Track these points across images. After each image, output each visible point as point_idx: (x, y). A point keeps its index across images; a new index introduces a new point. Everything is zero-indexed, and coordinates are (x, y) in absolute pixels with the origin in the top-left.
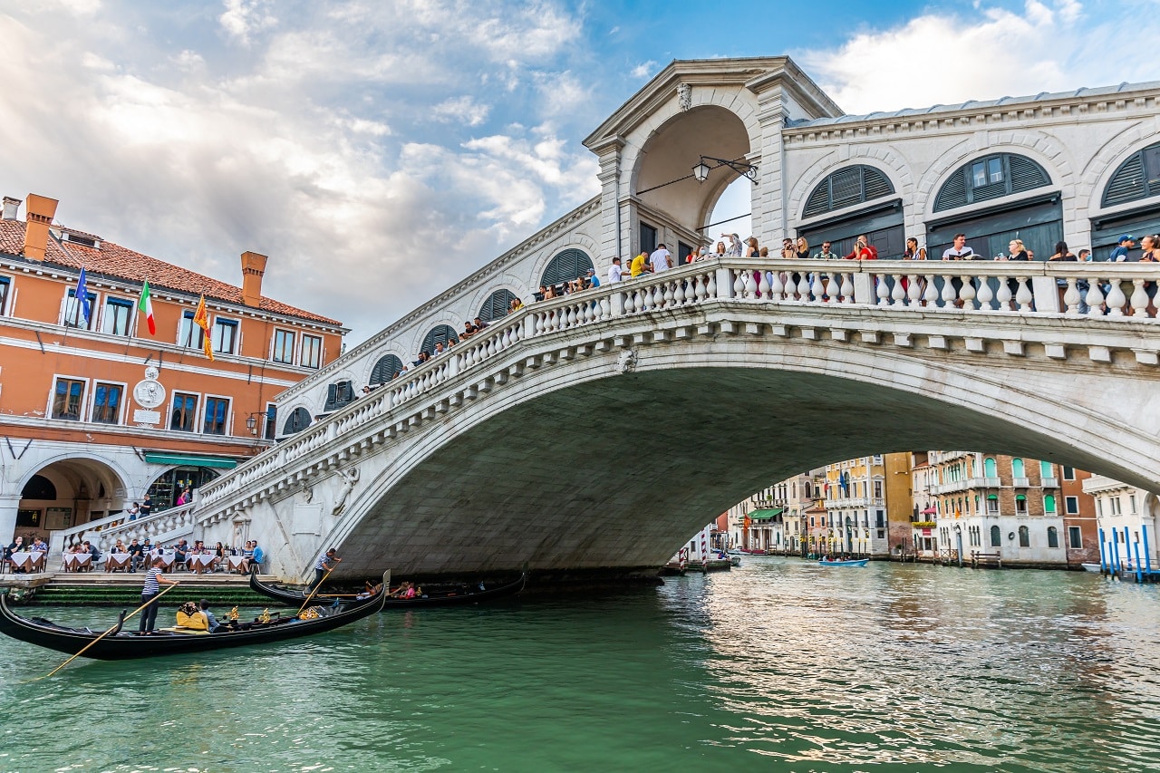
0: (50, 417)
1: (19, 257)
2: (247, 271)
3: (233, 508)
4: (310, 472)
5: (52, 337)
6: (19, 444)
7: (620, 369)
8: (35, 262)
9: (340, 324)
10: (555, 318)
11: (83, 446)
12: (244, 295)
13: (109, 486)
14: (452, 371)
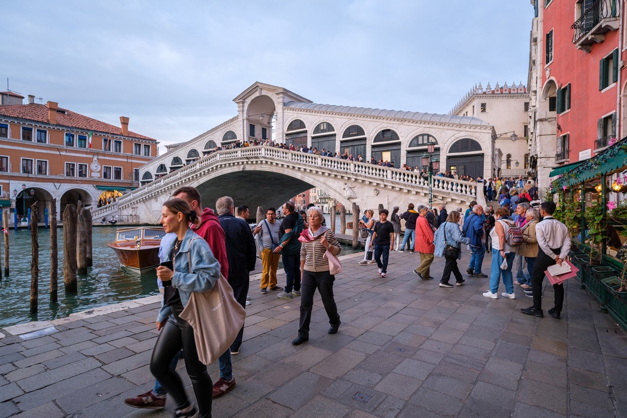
0: (65, 176)
1: (48, 124)
2: (122, 123)
3: (131, 204)
4: (156, 193)
5: (63, 150)
6: (58, 185)
7: (241, 170)
8: (54, 125)
9: (156, 140)
10: (225, 155)
11: (77, 185)
12: (122, 132)
13: (83, 196)
14: (198, 167)
